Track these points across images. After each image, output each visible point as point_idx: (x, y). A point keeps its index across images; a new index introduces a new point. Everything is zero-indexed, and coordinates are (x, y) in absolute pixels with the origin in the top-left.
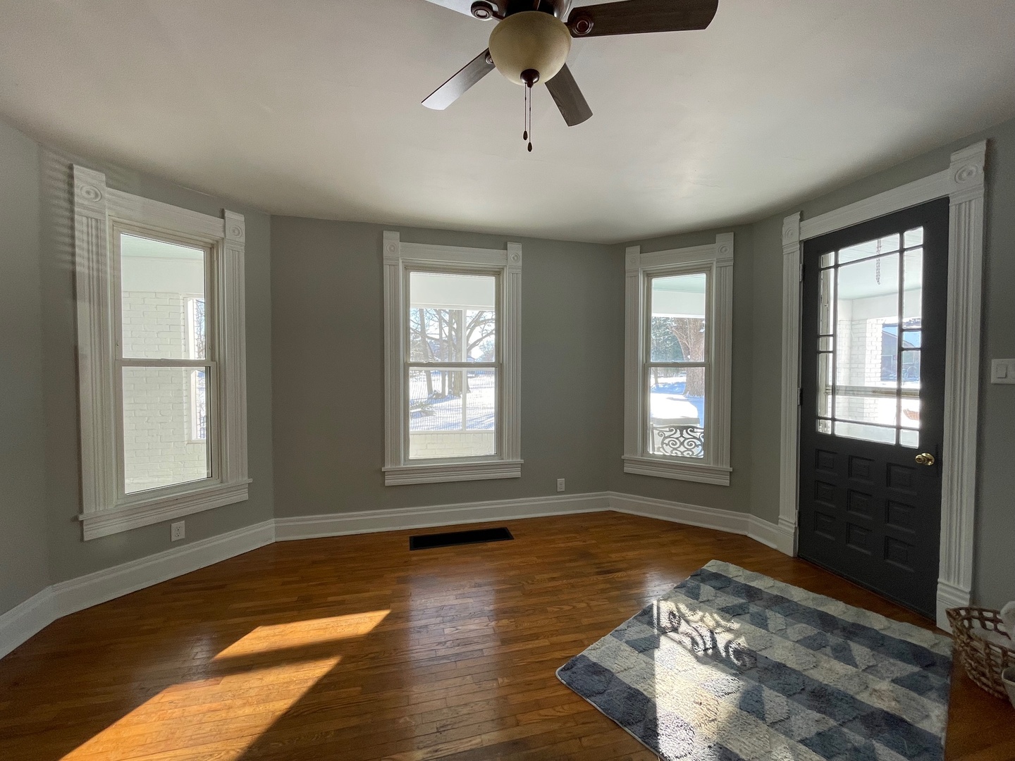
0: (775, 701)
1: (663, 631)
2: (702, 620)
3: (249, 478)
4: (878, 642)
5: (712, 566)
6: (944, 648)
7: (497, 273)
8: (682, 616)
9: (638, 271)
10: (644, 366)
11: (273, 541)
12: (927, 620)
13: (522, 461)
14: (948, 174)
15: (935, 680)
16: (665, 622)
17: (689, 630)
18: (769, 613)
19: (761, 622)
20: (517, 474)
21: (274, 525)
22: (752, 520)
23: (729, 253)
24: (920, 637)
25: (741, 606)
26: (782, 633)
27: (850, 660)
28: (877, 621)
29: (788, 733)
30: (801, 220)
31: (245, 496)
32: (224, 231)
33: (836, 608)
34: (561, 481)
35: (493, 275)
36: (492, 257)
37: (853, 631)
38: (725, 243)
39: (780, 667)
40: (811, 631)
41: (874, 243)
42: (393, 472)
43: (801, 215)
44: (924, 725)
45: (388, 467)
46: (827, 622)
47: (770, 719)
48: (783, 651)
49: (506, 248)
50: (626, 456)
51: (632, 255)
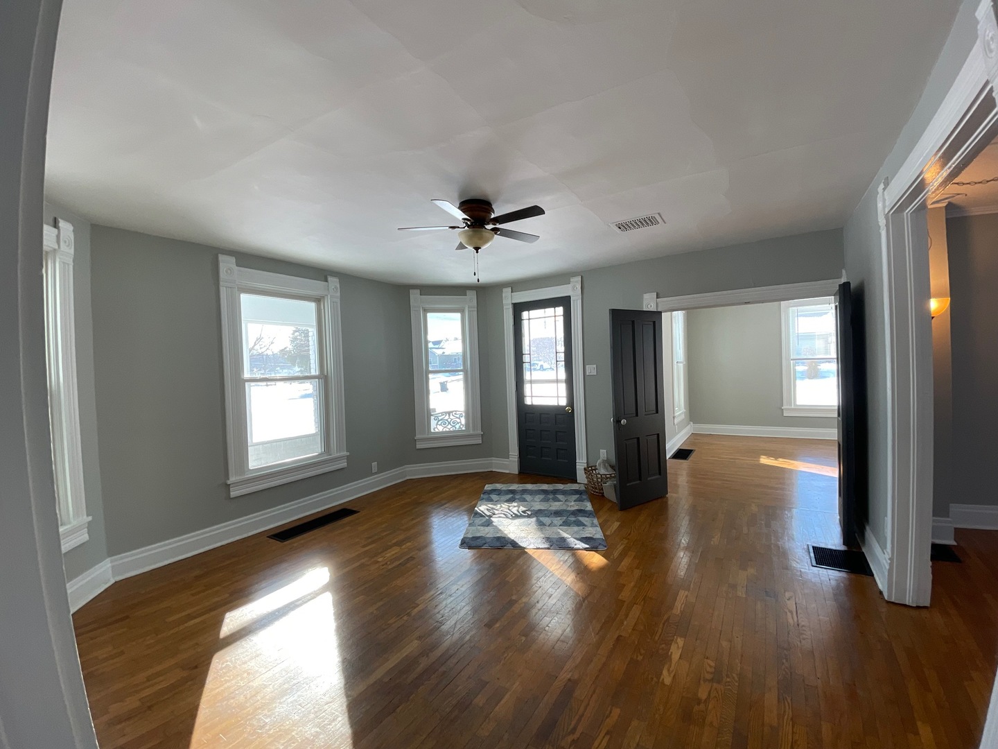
0: (546, 520)
1: (490, 516)
2: (501, 507)
3: (88, 515)
4: (564, 493)
5: (488, 487)
6: (583, 488)
7: (318, 300)
8: (493, 509)
9: (417, 307)
10: (426, 373)
11: (112, 581)
12: (574, 481)
13: (348, 454)
14: (569, 286)
15: (584, 497)
16: (488, 513)
17: (500, 512)
18: (524, 496)
19: (524, 500)
20: (344, 464)
21: (110, 565)
22: (495, 460)
23: (474, 303)
24: (575, 487)
25: (512, 497)
26: (533, 501)
27: (559, 501)
28: (560, 486)
29: (555, 526)
30: (513, 292)
31: (85, 537)
32: (58, 242)
33: (545, 487)
34: (374, 464)
35: (314, 301)
36: (316, 287)
37: (555, 492)
38: (472, 296)
39: (540, 510)
40: (542, 497)
41: (542, 310)
42: (237, 484)
43: (513, 290)
44: (587, 509)
45: (232, 479)
46: (545, 492)
47: (548, 524)
48: (538, 506)
49: (326, 280)
50: (418, 437)
51: (414, 295)
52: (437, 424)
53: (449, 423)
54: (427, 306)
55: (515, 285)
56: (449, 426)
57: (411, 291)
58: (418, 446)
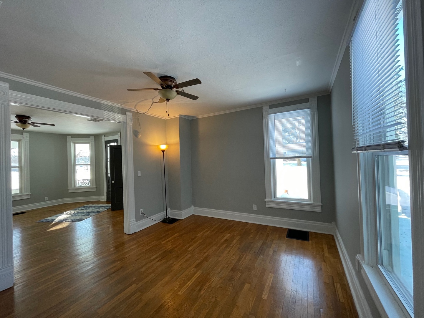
7: (19, 141)
9: (71, 142)
10: (74, 165)
13: (31, 193)
14: (117, 136)
20: (29, 197)
22: (101, 197)
23: (94, 140)
30: (105, 137)
34: (46, 197)
38: (93, 138)
43: (105, 136)
50: (69, 188)
51: (69, 138)
52: (81, 184)
53: (86, 183)
54: (74, 142)
55: (105, 134)
56: (86, 185)
57: (68, 136)
58: (69, 192)
